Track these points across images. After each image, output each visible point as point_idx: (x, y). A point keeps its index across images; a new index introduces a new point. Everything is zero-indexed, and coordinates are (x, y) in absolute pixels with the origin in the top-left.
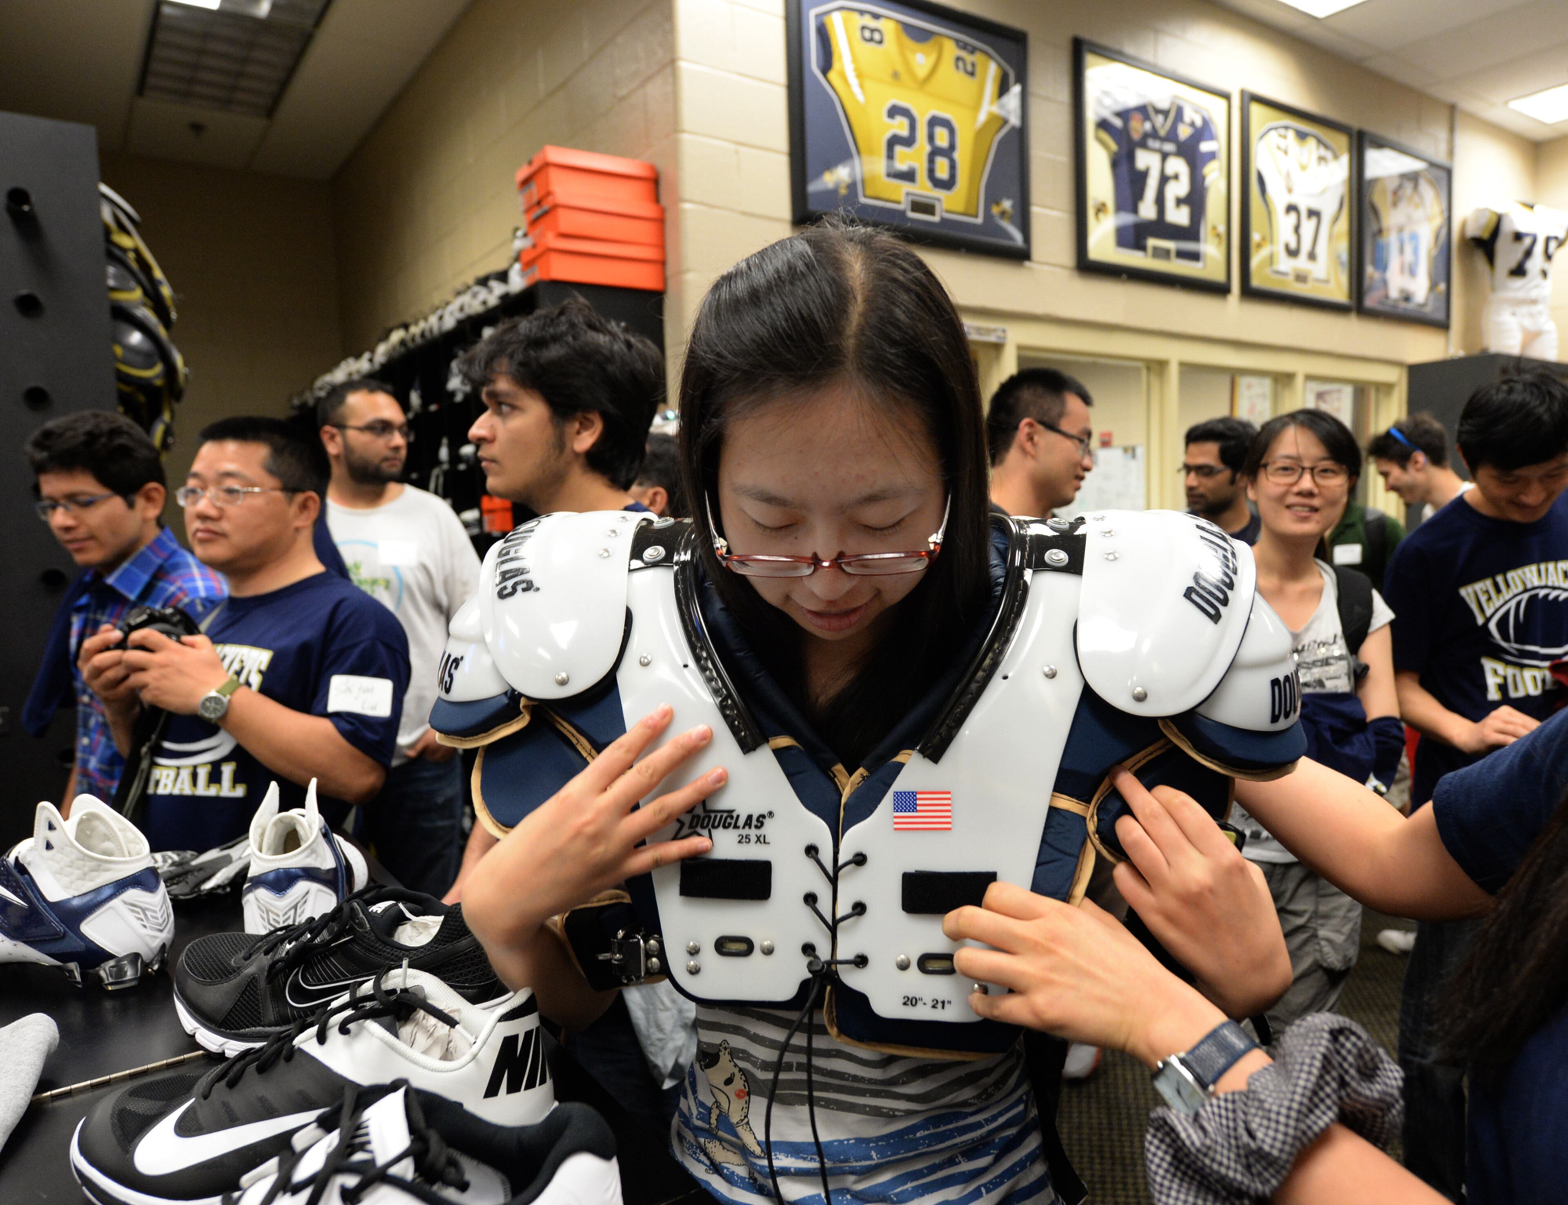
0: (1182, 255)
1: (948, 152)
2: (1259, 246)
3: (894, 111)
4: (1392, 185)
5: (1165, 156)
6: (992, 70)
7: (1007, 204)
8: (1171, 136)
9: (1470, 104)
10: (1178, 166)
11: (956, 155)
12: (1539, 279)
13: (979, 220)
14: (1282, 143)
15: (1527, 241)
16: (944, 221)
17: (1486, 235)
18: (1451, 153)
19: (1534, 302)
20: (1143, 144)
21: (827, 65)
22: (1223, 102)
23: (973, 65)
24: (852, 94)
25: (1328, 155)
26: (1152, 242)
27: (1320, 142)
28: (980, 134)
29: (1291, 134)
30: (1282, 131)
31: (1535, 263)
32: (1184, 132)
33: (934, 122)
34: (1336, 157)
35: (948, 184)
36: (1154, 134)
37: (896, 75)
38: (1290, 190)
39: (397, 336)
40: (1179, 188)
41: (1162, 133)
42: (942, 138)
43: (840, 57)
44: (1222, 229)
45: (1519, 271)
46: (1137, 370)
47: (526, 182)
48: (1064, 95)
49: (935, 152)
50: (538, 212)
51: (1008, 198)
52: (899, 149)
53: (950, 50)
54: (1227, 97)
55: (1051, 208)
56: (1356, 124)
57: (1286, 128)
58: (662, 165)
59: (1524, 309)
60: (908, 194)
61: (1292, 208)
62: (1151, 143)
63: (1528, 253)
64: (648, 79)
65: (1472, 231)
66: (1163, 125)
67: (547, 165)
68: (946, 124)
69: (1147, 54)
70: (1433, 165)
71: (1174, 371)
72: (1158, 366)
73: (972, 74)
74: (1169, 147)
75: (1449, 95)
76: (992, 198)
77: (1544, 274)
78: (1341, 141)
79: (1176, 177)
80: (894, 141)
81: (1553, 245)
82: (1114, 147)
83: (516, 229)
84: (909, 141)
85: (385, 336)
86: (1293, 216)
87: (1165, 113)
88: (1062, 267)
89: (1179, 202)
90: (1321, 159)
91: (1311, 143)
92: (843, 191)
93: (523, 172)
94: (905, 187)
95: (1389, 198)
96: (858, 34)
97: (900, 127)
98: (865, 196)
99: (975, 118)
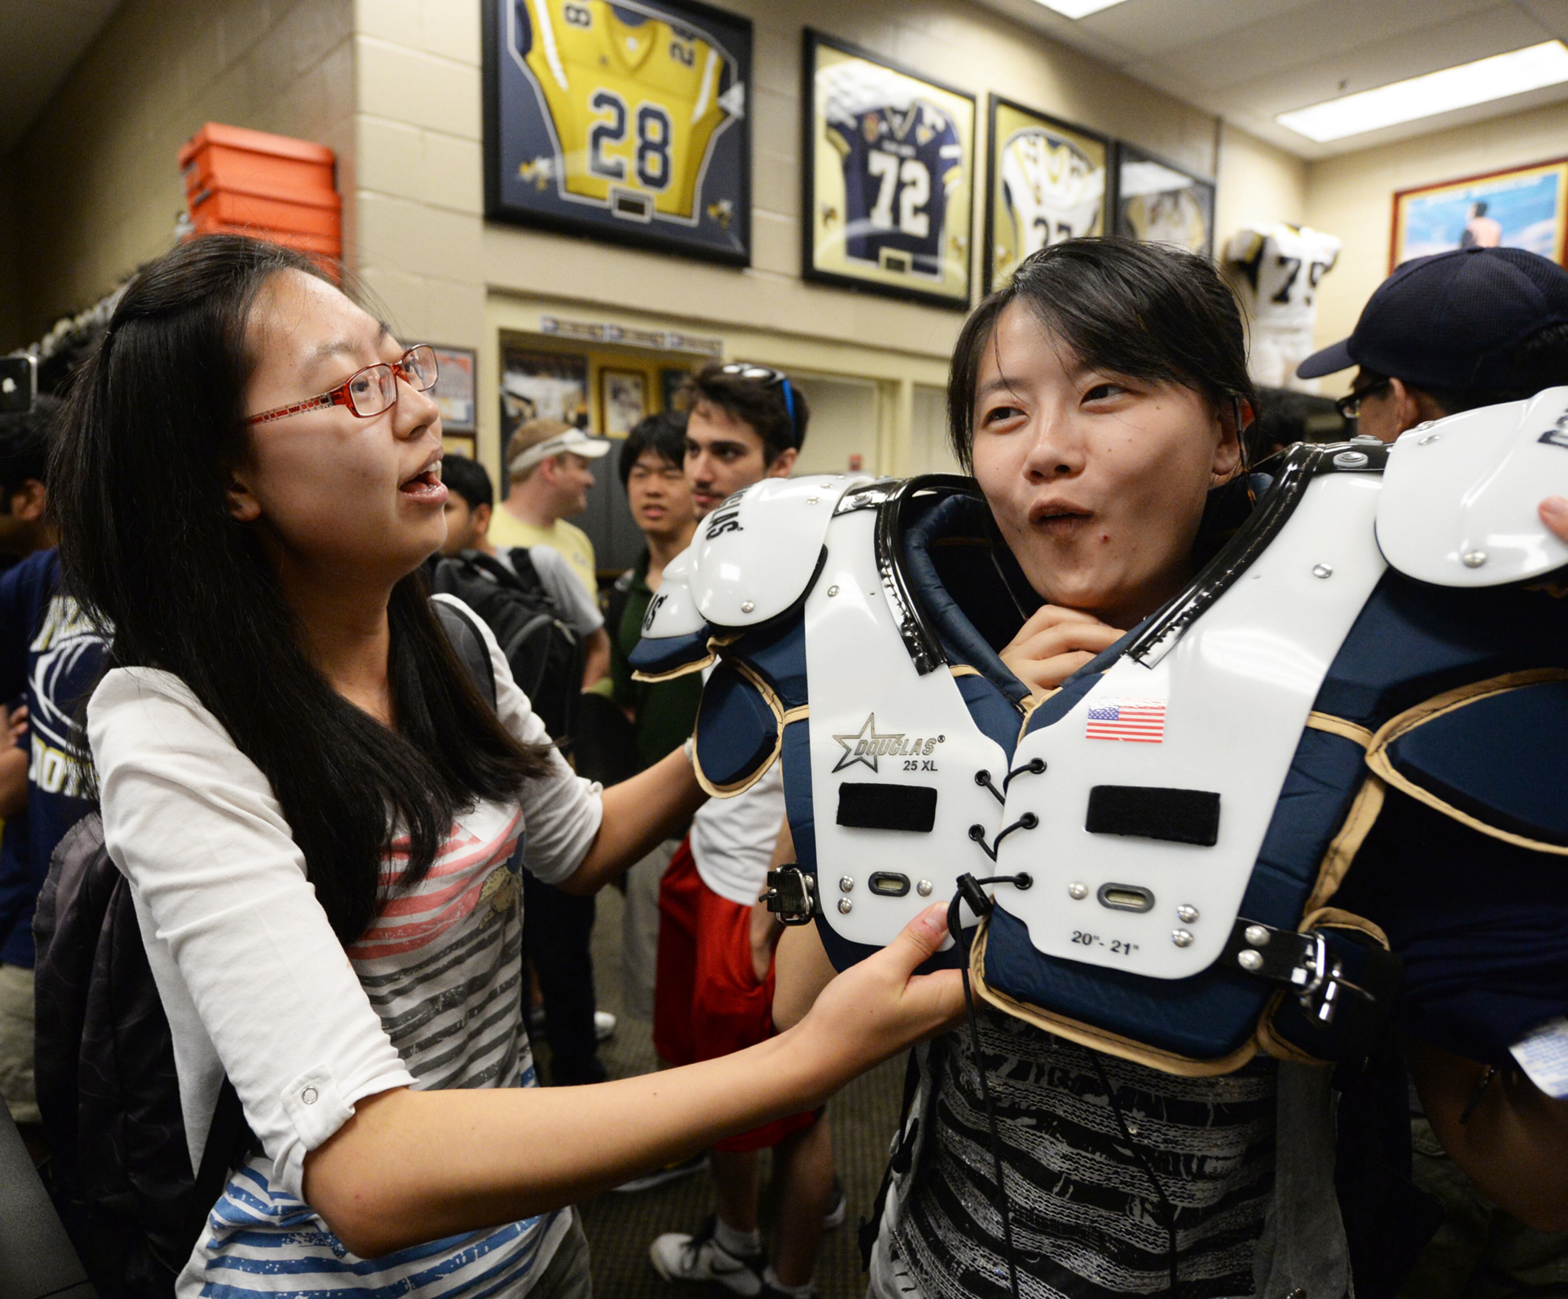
0: (918, 267)
1: (661, 147)
2: (1003, 261)
3: (601, 100)
4: (1150, 202)
5: (902, 160)
6: (711, 60)
7: (725, 206)
8: (910, 139)
9: (1237, 117)
10: (916, 171)
11: (671, 151)
12: (1302, 307)
13: (694, 222)
14: (1032, 151)
15: (1291, 266)
16: (655, 222)
17: (1249, 257)
18: (1215, 168)
19: (1296, 330)
20: (878, 146)
21: (526, 45)
22: (967, 105)
23: (691, 54)
24: (554, 81)
25: (1082, 166)
26: (886, 253)
27: (1074, 152)
28: (697, 128)
29: (1042, 143)
30: (1033, 138)
31: (1299, 290)
32: (924, 135)
33: (646, 114)
34: (1091, 169)
35: (660, 182)
36: (890, 136)
37: (604, 61)
38: (1039, 202)
39: (62, 327)
40: (917, 195)
41: (900, 134)
42: (654, 131)
43: (541, 40)
44: (963, 241)
45: (1282, 297)
46: (869, 390)
47: (188, 162)
48: (792, 89)
49: (646, 147)
50: (199, 196)
51: (727, 198)
52: (605, 142)
53: (666, 35)
54: (972, 98)
55: (775, 211)
56: (1112, 132)
57: (1037, 135)
58: (339, 149)
59: (1286, 338)
60: (615, 191)
61: (1040, 222)
62: (889, 146)
63: (1292, 279)
64: (327, 55)
65: (1236, 253)
66: (901, 126)
67: (208, 145)
68: (659, 116)
69: (886, 50)
70: (1199, 182)
71: (907, 393)
72: (890, 386)
73: (689, 62)
74: (907, 151)
75: (1214, 106)
76: (710, 197)
77: (1308, 301)
78: (1096, 152)
79: (914, 183)
80: (600, 133)
81: (1318, 271)
82: (846, 147)
83: (179, 214)
84: (617, 134)
85: (49, 328)
86: (1041, 231)
87: (904, 114)
88: (785, 275)
89: (917, 210)
90: (1074, 170)
91: (1064, 153)
92: (541, 186)
93: (185, 151)
94: (613, 183)
95: (1147, 215)
96: (561, 14)
97: (608, 117)
98: (567, 191)
99: (691, 112)
